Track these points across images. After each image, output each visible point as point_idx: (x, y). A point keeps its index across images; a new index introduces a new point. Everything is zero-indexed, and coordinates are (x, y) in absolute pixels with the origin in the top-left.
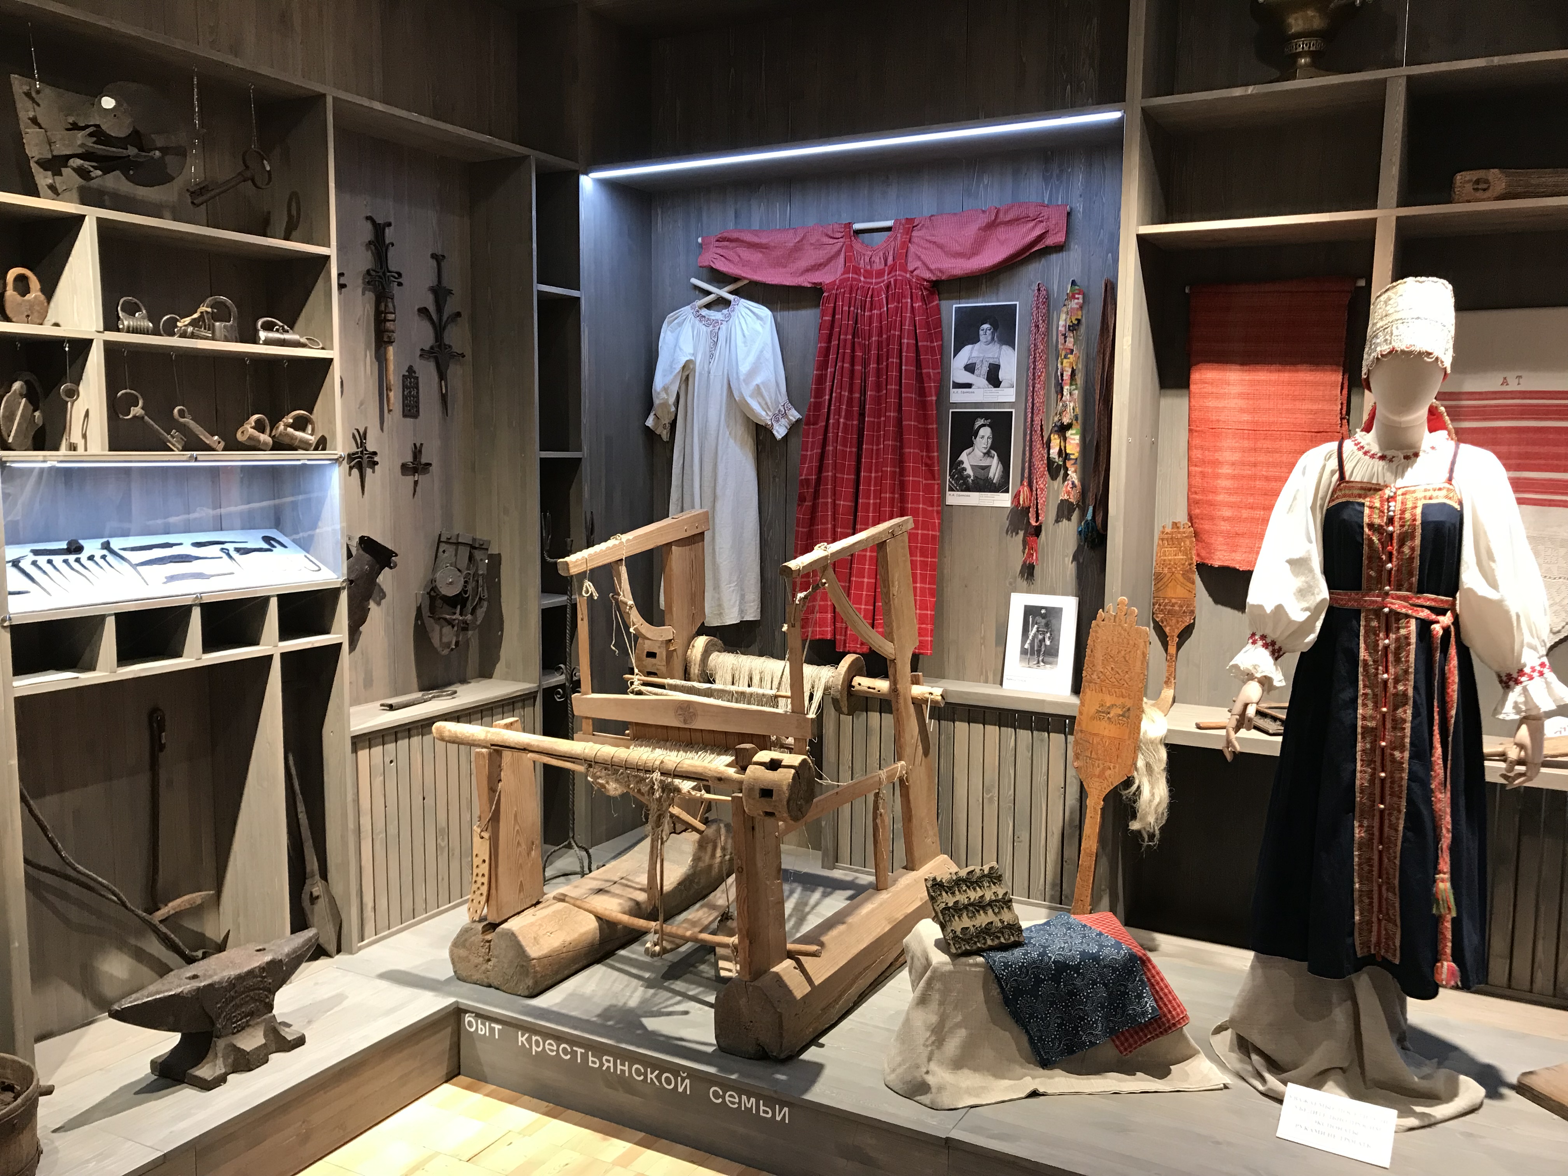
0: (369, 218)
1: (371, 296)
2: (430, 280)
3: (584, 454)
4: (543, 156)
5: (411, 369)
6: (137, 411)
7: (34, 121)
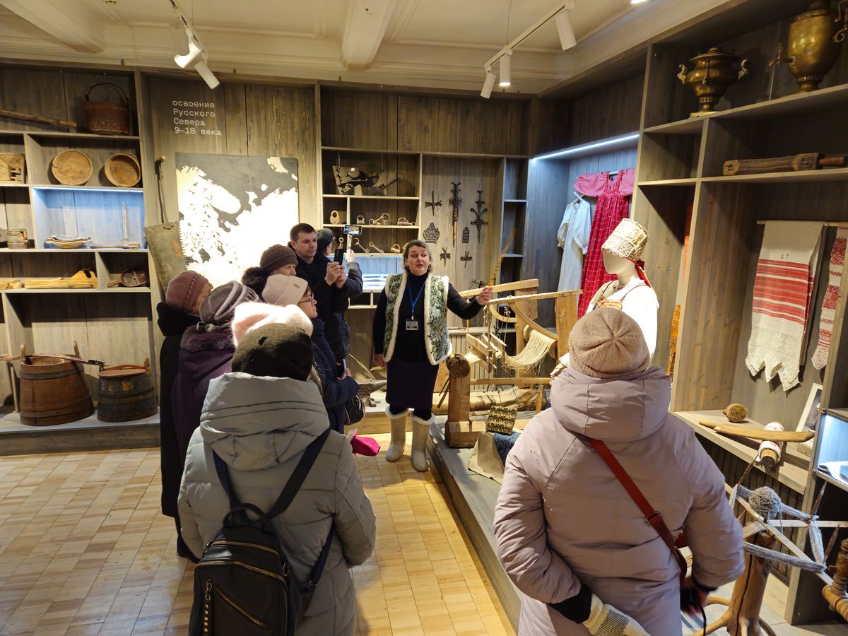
0: (452, 183)
1: (452, 206)
2: (477, 199)
3: (524, 255)
4: (508, 156)
5: (466, 228)
6: (357, 243)
7: (338, 176)
